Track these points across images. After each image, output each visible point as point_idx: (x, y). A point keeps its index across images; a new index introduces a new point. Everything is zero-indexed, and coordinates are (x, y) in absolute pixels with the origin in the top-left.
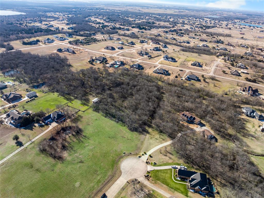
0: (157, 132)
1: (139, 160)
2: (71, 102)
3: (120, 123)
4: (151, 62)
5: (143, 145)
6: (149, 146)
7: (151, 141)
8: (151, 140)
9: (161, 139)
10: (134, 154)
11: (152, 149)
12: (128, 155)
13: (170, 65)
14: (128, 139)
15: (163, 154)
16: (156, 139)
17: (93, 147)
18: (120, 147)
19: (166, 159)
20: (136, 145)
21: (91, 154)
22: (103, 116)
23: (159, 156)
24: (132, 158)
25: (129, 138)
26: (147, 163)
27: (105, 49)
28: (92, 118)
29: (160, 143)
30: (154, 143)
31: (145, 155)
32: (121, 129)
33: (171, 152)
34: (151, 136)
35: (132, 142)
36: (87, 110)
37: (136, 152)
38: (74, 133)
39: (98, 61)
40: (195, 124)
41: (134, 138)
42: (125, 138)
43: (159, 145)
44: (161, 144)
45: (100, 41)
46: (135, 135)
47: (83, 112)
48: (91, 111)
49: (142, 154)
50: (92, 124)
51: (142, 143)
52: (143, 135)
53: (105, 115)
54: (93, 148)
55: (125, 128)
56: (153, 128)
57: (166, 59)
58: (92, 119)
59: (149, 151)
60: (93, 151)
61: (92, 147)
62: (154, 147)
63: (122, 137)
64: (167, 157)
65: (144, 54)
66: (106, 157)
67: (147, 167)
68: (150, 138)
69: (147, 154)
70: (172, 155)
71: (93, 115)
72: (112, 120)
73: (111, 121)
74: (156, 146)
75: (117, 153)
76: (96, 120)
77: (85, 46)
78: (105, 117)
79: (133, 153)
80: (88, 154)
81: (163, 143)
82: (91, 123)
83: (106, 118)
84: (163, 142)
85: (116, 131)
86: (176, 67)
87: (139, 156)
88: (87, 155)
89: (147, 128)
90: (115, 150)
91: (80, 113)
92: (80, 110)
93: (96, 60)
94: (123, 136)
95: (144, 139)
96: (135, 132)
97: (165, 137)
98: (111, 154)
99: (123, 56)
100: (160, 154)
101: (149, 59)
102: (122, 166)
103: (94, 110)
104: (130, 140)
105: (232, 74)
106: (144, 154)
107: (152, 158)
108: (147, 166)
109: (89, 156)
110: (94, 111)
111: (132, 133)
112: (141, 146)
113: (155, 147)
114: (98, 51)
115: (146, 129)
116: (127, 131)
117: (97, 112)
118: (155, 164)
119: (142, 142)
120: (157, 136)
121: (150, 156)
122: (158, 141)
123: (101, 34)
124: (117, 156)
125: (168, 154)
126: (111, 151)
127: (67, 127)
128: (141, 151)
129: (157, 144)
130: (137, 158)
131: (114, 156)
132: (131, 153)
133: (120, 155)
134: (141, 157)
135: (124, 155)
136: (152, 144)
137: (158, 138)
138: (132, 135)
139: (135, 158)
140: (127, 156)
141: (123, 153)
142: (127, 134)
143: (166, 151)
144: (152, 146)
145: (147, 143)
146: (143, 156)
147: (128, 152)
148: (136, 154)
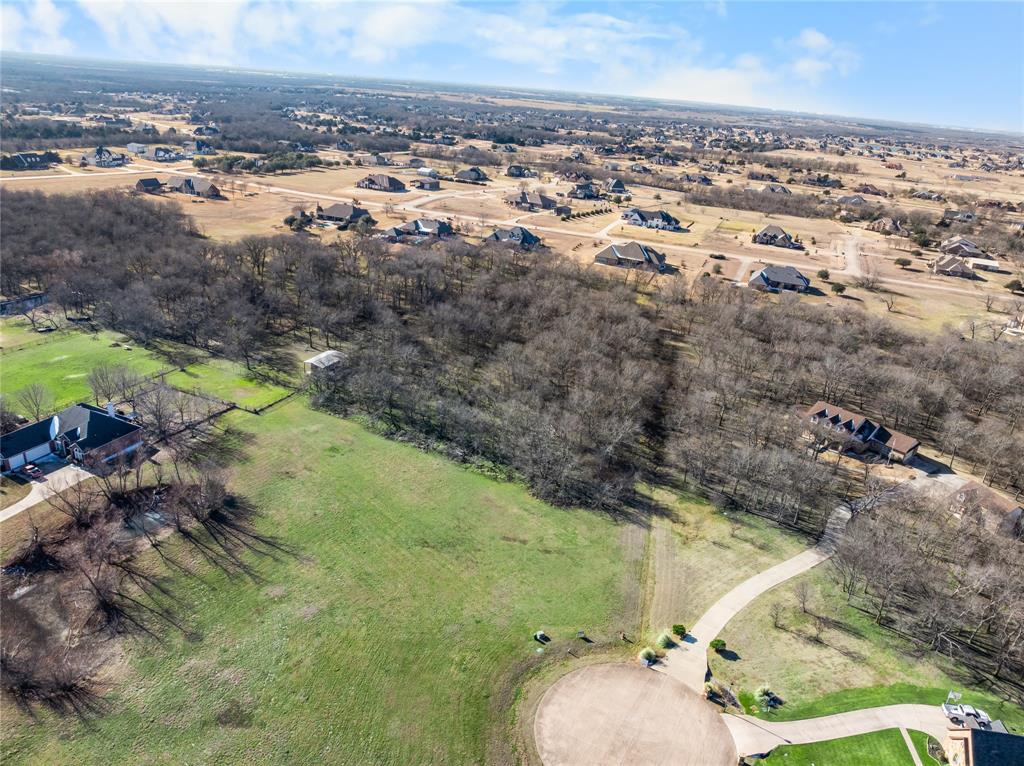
0: (708, 509)
1: (651, 681)
2: (183, 370)
3: (482, 467)
4: (574, 229)
5: (650, 582)
6: (690, 587)
7: (691, 557)
8: (686, 553)
9: (748, 546)
10: (611, 640)
11: (713, 602)
12: (574, 654)
13: (662, 242)
14: (547, 552)
15: (799, 633)
16: (714, 543)
17: (323, 604)
18: (505, 601)
19: (827, 661)
20: (608, 584)
21: (304, 652)
22: (373, 432)
23: (778, 646)
24: (602, 668)
26: (713, 697)
27: (359, 186)
28: (310, 441)
29: (746, 568)
30: (713, 568)
31: (683, 644)
32: (492, 496)
33: (835, 618)
34: (678, 528)
35: (576, 565)
36: (276, 406)
37: (621, 625)
38: (192, 525)
39: (329, 223)
40: (893, 461)
41: (581, 540)
42: (524, 542)
43: (747, 577)
44: (758, 568)
45: (335, 167)
46: (584, 524)
47: (256, 412)
48: (299, 407)
49: (660, 639)
50: (310, 470)
51: (639, 570)
52: (632, 527)
53: (382, 426)
54: (321, 611)
55: (510, 486)
56: (675, 486)
57: (640, 221)
58: (309, 447)
59: (697, 618)
60: (318, 634)
61: (313, 609)
62: (719, 595)
63: (508, 539)
64: (824, 653)
65: (537, 205)
66: (417, 675)
67: (727, 730)
68: (677, 539)
69: (693, 633)
70: (857, 633)
71: (314, 428)
72: (427, 450)
73: (422, 455)
74: (732, 583)
75: (491, 638)
76: (333, 449)
77: (270, 178)
78: (389, 435)
79: (603, 639)
80: (288, 656)
81: (769, 566)
82: (301, 466)
83: (390, 442)
84: (764, 559)
85: (464, 508)
86: (690, 246)
87: (644, 651)
88: (278, 661)
89: (642, 488)
90: (478, 622)
91: (236, 418)
92: (233, 407)
93: (321, 217)
94: (510, 535)
95: (645, 548)
96: (582, 513)
97: (764, 530)
98: (448, 648)
99: (445, 208)
100: (775, 633)
101: (563, 219)
102: (546, 733)
103: (316, 406)
104: (561, 552)
105: (942, 272)
106: (676, 639)
107: (734, 665)
108: (721, 721)
109: (288, 670)
110: (317, 409)
111: (560, 513)
112: (642, 591)
113: (726, 591)
114: (329, 194)
115: (635, 492)
116: (528, 507)
117: (335, 411)
118: (774, 701)
119: (637, 562)
120: (719, 527)
121: (718, 651)
122: (730, 555)
123: (339, 149)
124: (495, 658)
125: (829, 634)
126: (449, 629)
127: (149, 489)
128: (645, 619)
129: (734, 573)
130: (635, 668)
131: (476, 660)
132: (587, 636)
133: (513, 653)
134: (661, 663)
135: (540, 650)
136: (705, 576)
137: (728, 540)
138: (565, 529)
139: (620, 666)
140: (567, 658)
141: (536, 637)
142: (532, 522)
143: (805, 612)
144: (710, 587)
145: (670, 571)
146: (673, 650)
147: (566, 631)
148: (624, 638)
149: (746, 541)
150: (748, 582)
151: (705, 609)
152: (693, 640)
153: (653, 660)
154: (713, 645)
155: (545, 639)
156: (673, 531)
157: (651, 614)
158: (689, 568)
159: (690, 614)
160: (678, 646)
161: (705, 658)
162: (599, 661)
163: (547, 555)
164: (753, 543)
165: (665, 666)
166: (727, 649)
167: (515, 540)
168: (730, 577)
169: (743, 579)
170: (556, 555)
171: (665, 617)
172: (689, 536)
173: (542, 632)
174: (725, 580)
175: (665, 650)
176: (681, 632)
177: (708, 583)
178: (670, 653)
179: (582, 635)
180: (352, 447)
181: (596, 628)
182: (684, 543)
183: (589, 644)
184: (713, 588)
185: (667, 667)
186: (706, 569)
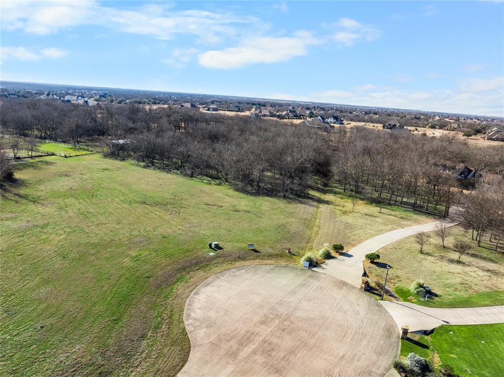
0: (361, 202)
1: (311, 277)
3: (202, 179)
5: (315, 229)
6: (348, 232)
7: (349, 219)
8: (345, 217)
9: (392, 217)
10: (277, 252)
11: (367, 239)
12: (241, 258)
14: (237, 211)
15: (442, 257)
16: (365, 215)
17: (41, 223)
19: (472, 274)
20: (281, 227)
22: (136, 166)
23: (425, 263)
24: (267, 267)
26: (368, 288)
28: (92, 166)
29: (392, 226)
30: (366, 224)
31: (341, 258)
32: (205, 189)
33: (470, 251)
34: (339, 207)
35: (258, 217)
36: (80, 156)
37: (288, 246)
41: (264, 208)
42: (221, 207)
43: (393, 229)
44: (402, 226)
47: (66, 157)
48: (94, 157)
50: (83, 175)
51: (308, 223)
52: (304, 205)
53: (143, 164)
54: (36, 226)
55: (220, 187)
56: (335, 193)
58: (89, 168)
59: (354, 245)
62: (372, 236)
67: (386, 312)
68: (338, 212)
69: (349, 253)
70: (490, 260)
71: (98, 163)
72: (169, 172)
73: (164, 174)
74: (381, 232)
75: (171, 246)
76: (106, 169)
78: (146, 167)
79: (271, 251)
81: (409, 225)
82: (77, 173)
84: (405, 222)
85: (182, 192)
87: (305, 257)
89: (314, 192)
90: (164, 237)
91: (50, 158)
92: (53, 155)
94: (211, 203)
95: (314, 215)
97: (403, 212)
98: (129, 249)
100: (421, 256)
101: (280, 119)
104: (247, 212)
105: (491, 140)
106: (335, 254)
108: (379, 306)
111: (252, 198)
112: (308, 232)
113: (378, 235)
115: (308, 194)
116: (230, 194)
117: (116, 159)
118: (429, 294)
119: (306, 220)
120: (370, 209)
121: (372, 262)
122: (378, 220)
124: (169, 256)
125: (469, 259)
126: (137, 240)
128: (309, 245)
129: (383, 227)
130: (297, 268)
132: (257, 249)
133: (187, 254)
134: (321, 267)
135: (211, 254)
136: (360, 227)
137: (377, 214)
138: (254, 203)
139: (283, 267)
140: (235, 260)
141: (210, 245)
142: (229, 199)
143: (444, 247)
144: (364, 232)
145: (332, 224)
146: (332, 260)
147: (239, 245)
148: (290, 252)
149: (390, 215)
150: (394, 232)
151: (360, 242)
152: (350, 256)
153: (313, 264)
154: (368, 256)
155: (219, 247)
156: (334, 208)
157: (315, 242)
158: (348, 223)
159: (348, 244)
160: (337, 258)
161: (361, 265)
162: (264, 263)
164: (396, 216)
165: (324, 269)
166: (380, 262)
167: (214, 206)
168: (380, 228)
169: (390, 230)
170: (243, 212)
172: (347, 211)
173: (217, 243)
174: (376, 230)
175: (324, 260)
176: (339, 249)
177: (362, 230)
178: (329, 262)
179: (252, 248)
180: (118, 169)
181: (267, 245)
182: (344, 213)
183: (258, 253)
184: (366, 233)
185: (326, 270)
186: (361, 224)
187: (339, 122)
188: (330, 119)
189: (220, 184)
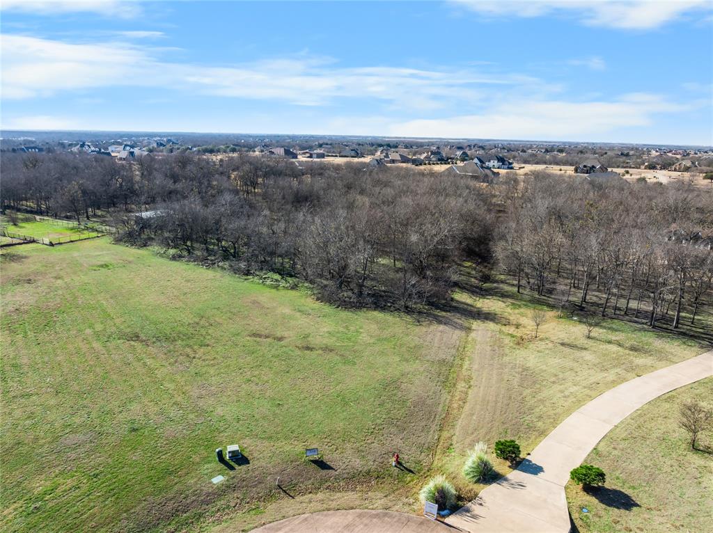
3: (265, 279)
5: (461, 386)
6: (527, 392)
8: (521, 353)
9: (614, 348)
10: (372, 466)
11: (568, 412)
12: (286, 489)
14: (309, 349)
16: (563, 344)
18: (203, 403)
20: (392, 385)
22: (161, 257)
25: (315, 341)
28: (84, 260)
30: (563, 370)
31: (515, 475)
34: (509, 330)
35: (347, 362)
36: (78, 242)
41: (364, 338)
42: (280, 339)
43: (620, 380)
44: (638, 372)
46: (373, 324)
47: (52, 245)
48: (100, 243)
49: (471, 461)
51: (446, 373)
53: (173, 251)
58: (78, 264)
59: (543, 433)
62: (579, 403)
68: (508, 340)
69: (535, 458)
71: (99, 253)
72: (210, 267)
73: (202, 270)
74: (595, 389)
76: (104, 266)
78: (176, 258)
79: (357, 463)
83: (173, 262)
84: (641, 360)
85: (218, 308)
87: (431, 485)
89: (462, 297)
90: (133, 430)
91: (24, 248)
92: (32, 242)
94: (264, 332)
103: (117, 241)
104: (328, 349)
107: (626, 518)
111: (345, 314)
112: (445, 396)
113: (591, 398)
116: (305, 309)
119: (443, 362)
121: (588, 489)
122: (587, 356)
124: (118, 490)
126: (71, 439)
128: (445, 434)
129: (599, 376)
130: (409, 520)
131: (78, 492)
132: (325, 459)
133: (162, 484)
134: (468, 511)
135: (218, 480)
136: (553, 379)
137: (583, 342)
138: (347, 327)
139: (377, 516)
140: (269, 497)
141: (220, 454)
142: (302, 321)
144: (562, 392)
145: (495, 372)
146: (494, 486)
147: (288, 448)
148: (399, 463)
149: (610, 342)
150: (623, 387)
151: (555, 421)
152: (536, 470)
153: (449, 504)
154: (577, 475)
155: (240, 459)
156: (501, 331)
157: (458, 427)
158: (527, 369)
159: (529, 428)
160: (506, 480)
161: (563, 503)
162: (333, 505)
163: (308, 352)
164: (620, 345)
165: (474, 517)
166: (607, 485)
167: (267, 337)
168: (592, 379)
169: (614, 383)
170: (320, 352)
171: (483, 431)
172: (524, 337)
173: (235, 447)
174: (585, 383)
175: (476, 487)
176: (511, 453)
177: (557, 387)
178: (489, 492)
179: (316, 457)
180: (126, 264)
181: (348, 445)
182: (518, 344)
183: (324, 472)
184: (567, 393)
185: (480, 521)
186: (553, 371)
187: (506, 167)
188: (492, 161)
189: (294, 287)
